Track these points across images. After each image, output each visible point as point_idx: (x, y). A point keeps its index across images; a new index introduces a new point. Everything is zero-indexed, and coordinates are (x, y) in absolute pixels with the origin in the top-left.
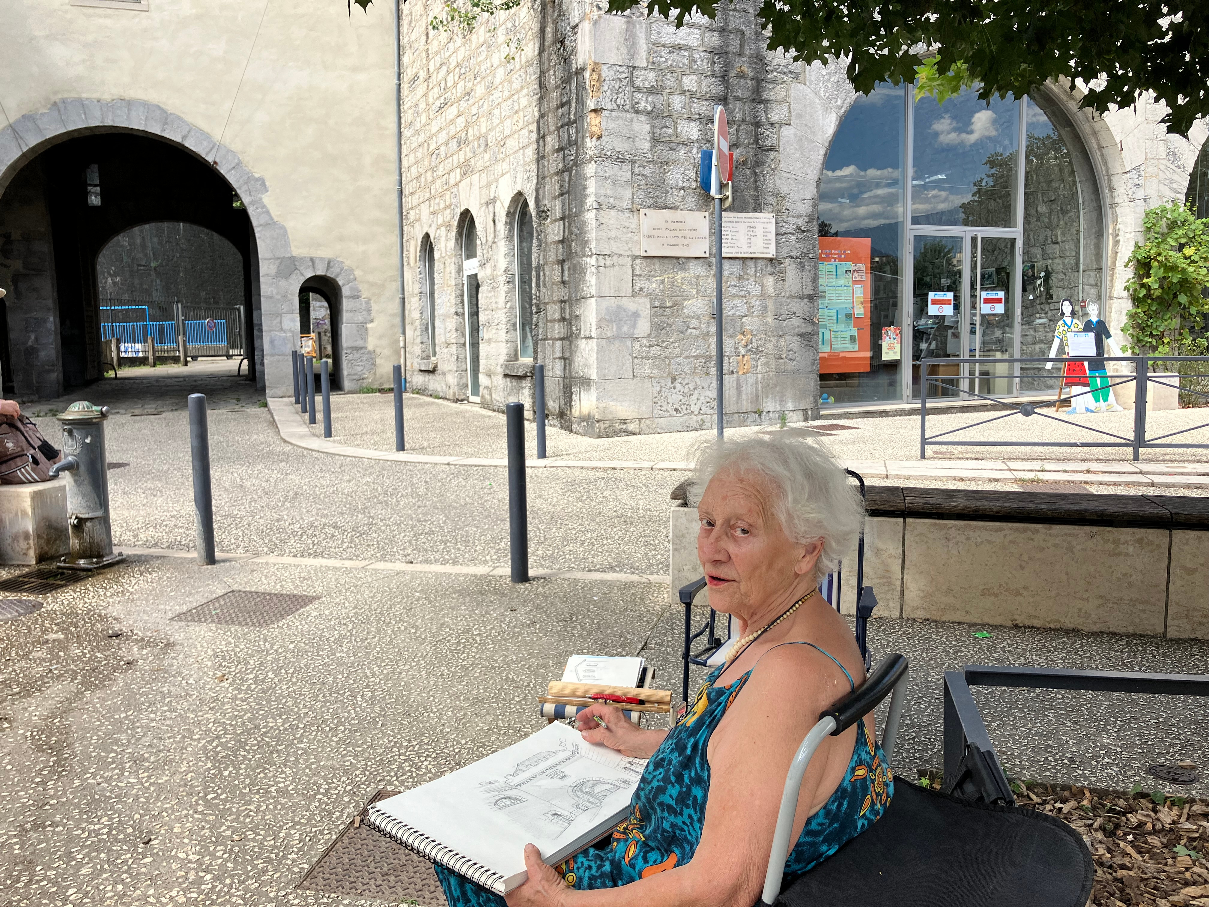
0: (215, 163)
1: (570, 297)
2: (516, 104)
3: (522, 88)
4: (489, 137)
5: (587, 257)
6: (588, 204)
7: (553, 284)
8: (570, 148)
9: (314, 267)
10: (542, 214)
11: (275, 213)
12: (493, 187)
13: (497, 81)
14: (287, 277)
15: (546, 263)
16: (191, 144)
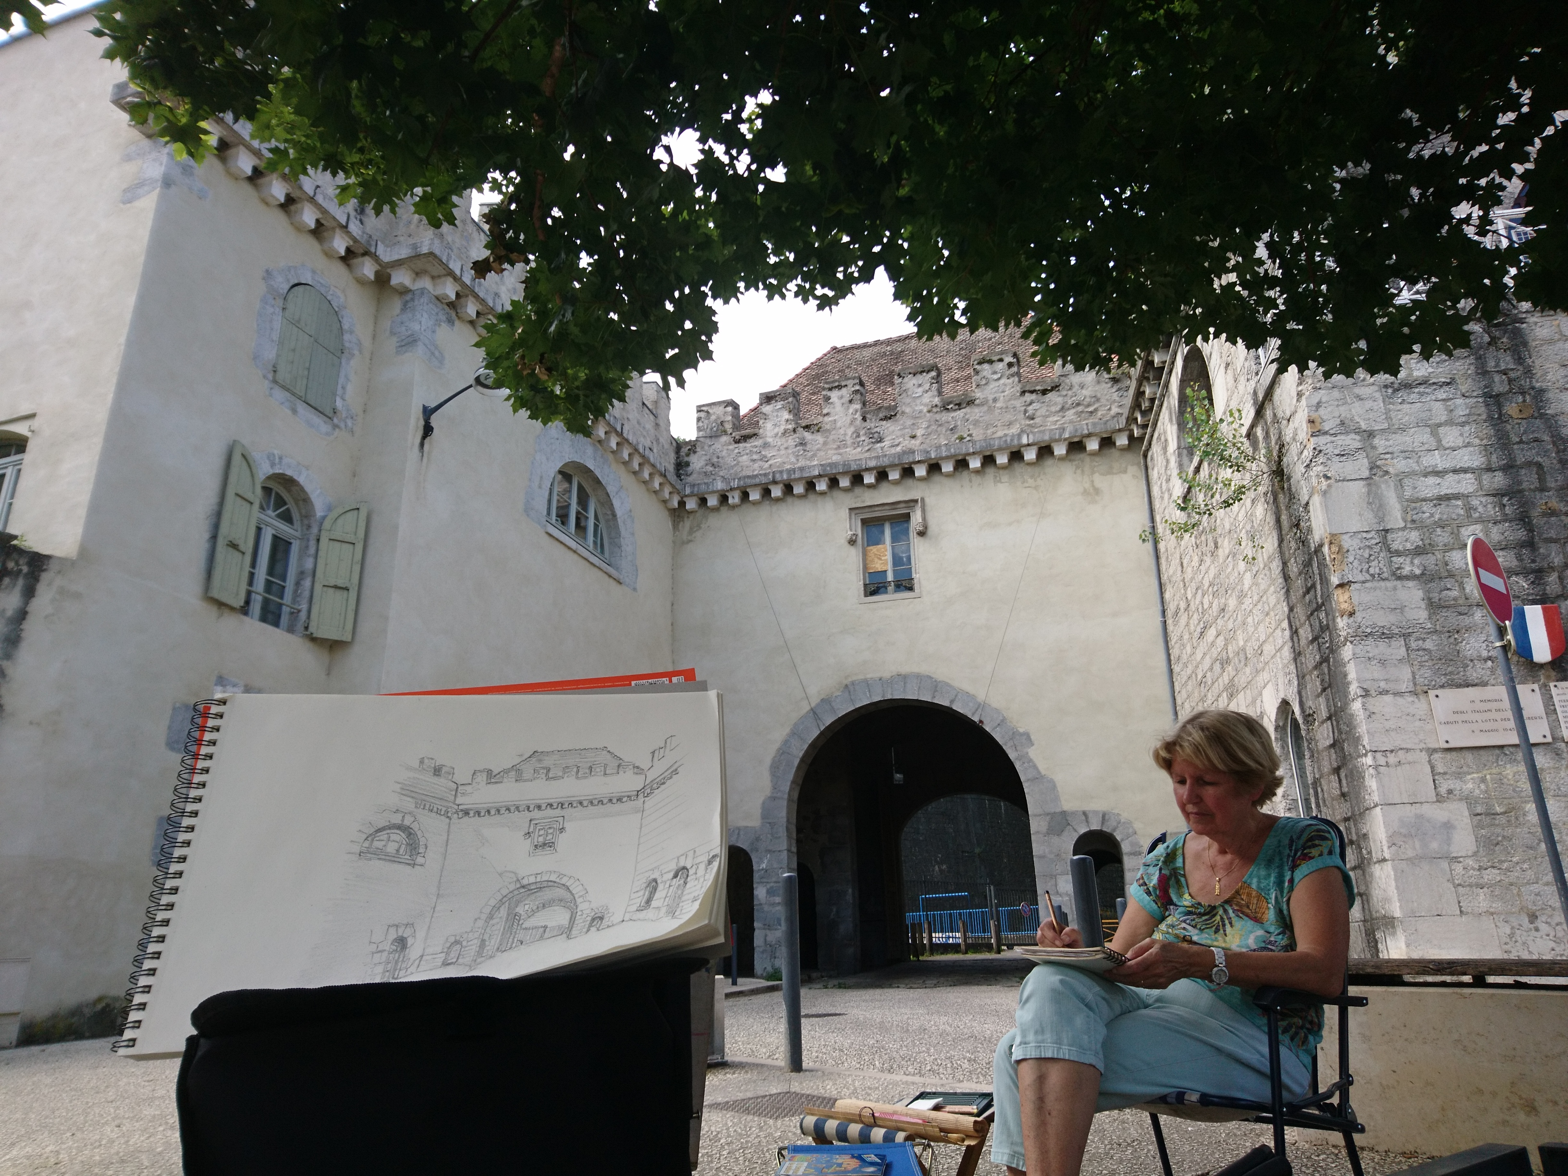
0: (981, 722)
1: (1353, 812)
2: (1266, 606)
3: (1269, 586)
4: (1247, 648)
5: (1361, 757)
6: (1352, 693)
7: (1333, 799)
8: (1324, 635)
9: (1087, 822)
10: (1309, 718)
11: (1042, 767)
12: (1258, 702)
13: (1246, 586)
14: (1060, 833)
15: (1321, 776)
16: (958, 707)
